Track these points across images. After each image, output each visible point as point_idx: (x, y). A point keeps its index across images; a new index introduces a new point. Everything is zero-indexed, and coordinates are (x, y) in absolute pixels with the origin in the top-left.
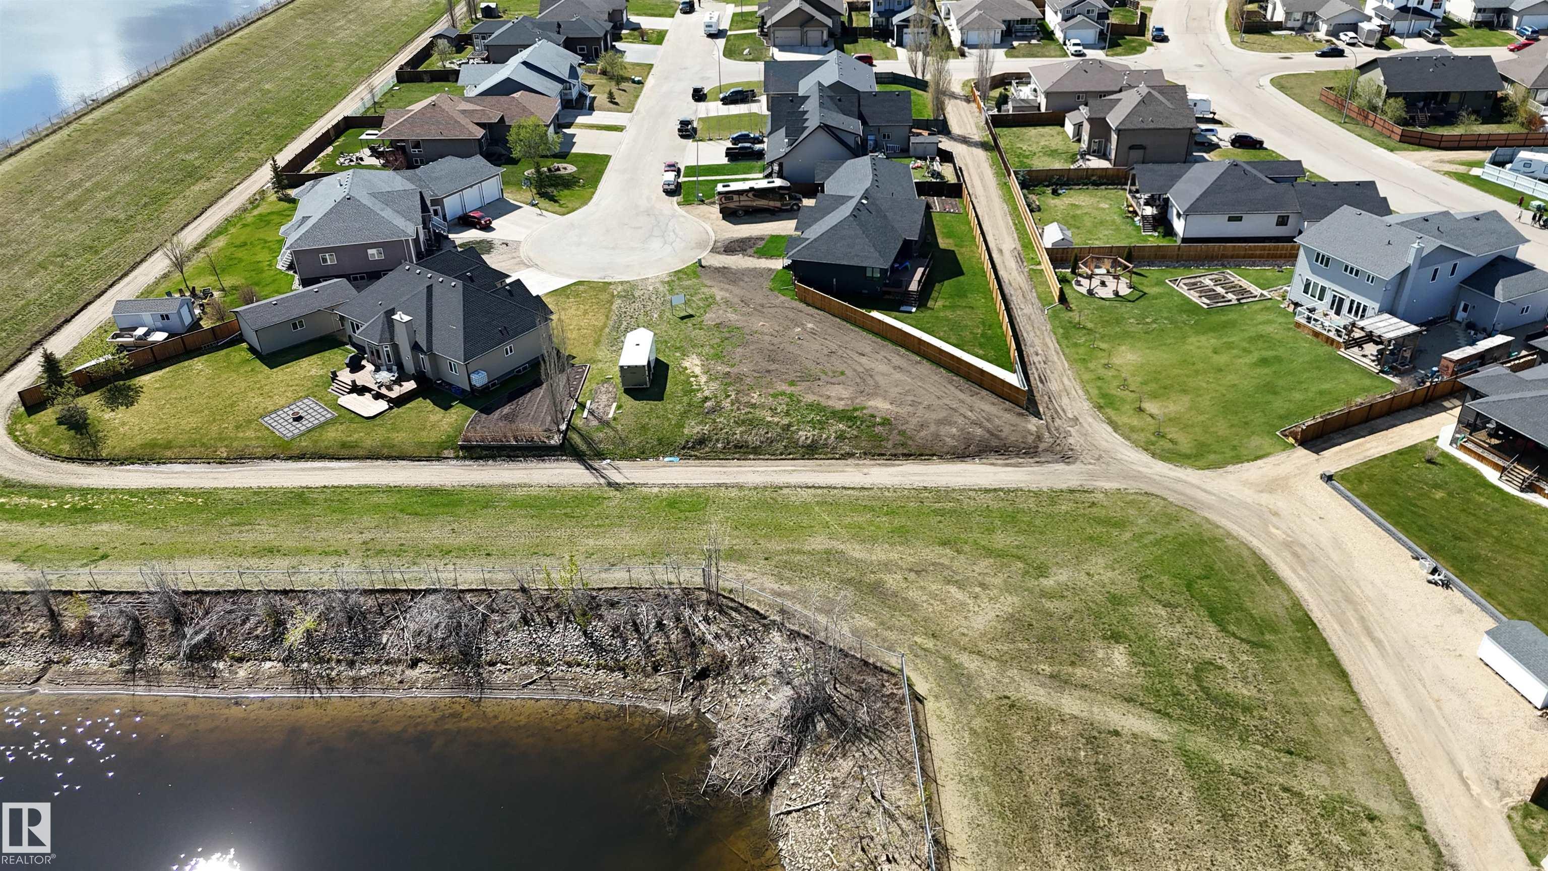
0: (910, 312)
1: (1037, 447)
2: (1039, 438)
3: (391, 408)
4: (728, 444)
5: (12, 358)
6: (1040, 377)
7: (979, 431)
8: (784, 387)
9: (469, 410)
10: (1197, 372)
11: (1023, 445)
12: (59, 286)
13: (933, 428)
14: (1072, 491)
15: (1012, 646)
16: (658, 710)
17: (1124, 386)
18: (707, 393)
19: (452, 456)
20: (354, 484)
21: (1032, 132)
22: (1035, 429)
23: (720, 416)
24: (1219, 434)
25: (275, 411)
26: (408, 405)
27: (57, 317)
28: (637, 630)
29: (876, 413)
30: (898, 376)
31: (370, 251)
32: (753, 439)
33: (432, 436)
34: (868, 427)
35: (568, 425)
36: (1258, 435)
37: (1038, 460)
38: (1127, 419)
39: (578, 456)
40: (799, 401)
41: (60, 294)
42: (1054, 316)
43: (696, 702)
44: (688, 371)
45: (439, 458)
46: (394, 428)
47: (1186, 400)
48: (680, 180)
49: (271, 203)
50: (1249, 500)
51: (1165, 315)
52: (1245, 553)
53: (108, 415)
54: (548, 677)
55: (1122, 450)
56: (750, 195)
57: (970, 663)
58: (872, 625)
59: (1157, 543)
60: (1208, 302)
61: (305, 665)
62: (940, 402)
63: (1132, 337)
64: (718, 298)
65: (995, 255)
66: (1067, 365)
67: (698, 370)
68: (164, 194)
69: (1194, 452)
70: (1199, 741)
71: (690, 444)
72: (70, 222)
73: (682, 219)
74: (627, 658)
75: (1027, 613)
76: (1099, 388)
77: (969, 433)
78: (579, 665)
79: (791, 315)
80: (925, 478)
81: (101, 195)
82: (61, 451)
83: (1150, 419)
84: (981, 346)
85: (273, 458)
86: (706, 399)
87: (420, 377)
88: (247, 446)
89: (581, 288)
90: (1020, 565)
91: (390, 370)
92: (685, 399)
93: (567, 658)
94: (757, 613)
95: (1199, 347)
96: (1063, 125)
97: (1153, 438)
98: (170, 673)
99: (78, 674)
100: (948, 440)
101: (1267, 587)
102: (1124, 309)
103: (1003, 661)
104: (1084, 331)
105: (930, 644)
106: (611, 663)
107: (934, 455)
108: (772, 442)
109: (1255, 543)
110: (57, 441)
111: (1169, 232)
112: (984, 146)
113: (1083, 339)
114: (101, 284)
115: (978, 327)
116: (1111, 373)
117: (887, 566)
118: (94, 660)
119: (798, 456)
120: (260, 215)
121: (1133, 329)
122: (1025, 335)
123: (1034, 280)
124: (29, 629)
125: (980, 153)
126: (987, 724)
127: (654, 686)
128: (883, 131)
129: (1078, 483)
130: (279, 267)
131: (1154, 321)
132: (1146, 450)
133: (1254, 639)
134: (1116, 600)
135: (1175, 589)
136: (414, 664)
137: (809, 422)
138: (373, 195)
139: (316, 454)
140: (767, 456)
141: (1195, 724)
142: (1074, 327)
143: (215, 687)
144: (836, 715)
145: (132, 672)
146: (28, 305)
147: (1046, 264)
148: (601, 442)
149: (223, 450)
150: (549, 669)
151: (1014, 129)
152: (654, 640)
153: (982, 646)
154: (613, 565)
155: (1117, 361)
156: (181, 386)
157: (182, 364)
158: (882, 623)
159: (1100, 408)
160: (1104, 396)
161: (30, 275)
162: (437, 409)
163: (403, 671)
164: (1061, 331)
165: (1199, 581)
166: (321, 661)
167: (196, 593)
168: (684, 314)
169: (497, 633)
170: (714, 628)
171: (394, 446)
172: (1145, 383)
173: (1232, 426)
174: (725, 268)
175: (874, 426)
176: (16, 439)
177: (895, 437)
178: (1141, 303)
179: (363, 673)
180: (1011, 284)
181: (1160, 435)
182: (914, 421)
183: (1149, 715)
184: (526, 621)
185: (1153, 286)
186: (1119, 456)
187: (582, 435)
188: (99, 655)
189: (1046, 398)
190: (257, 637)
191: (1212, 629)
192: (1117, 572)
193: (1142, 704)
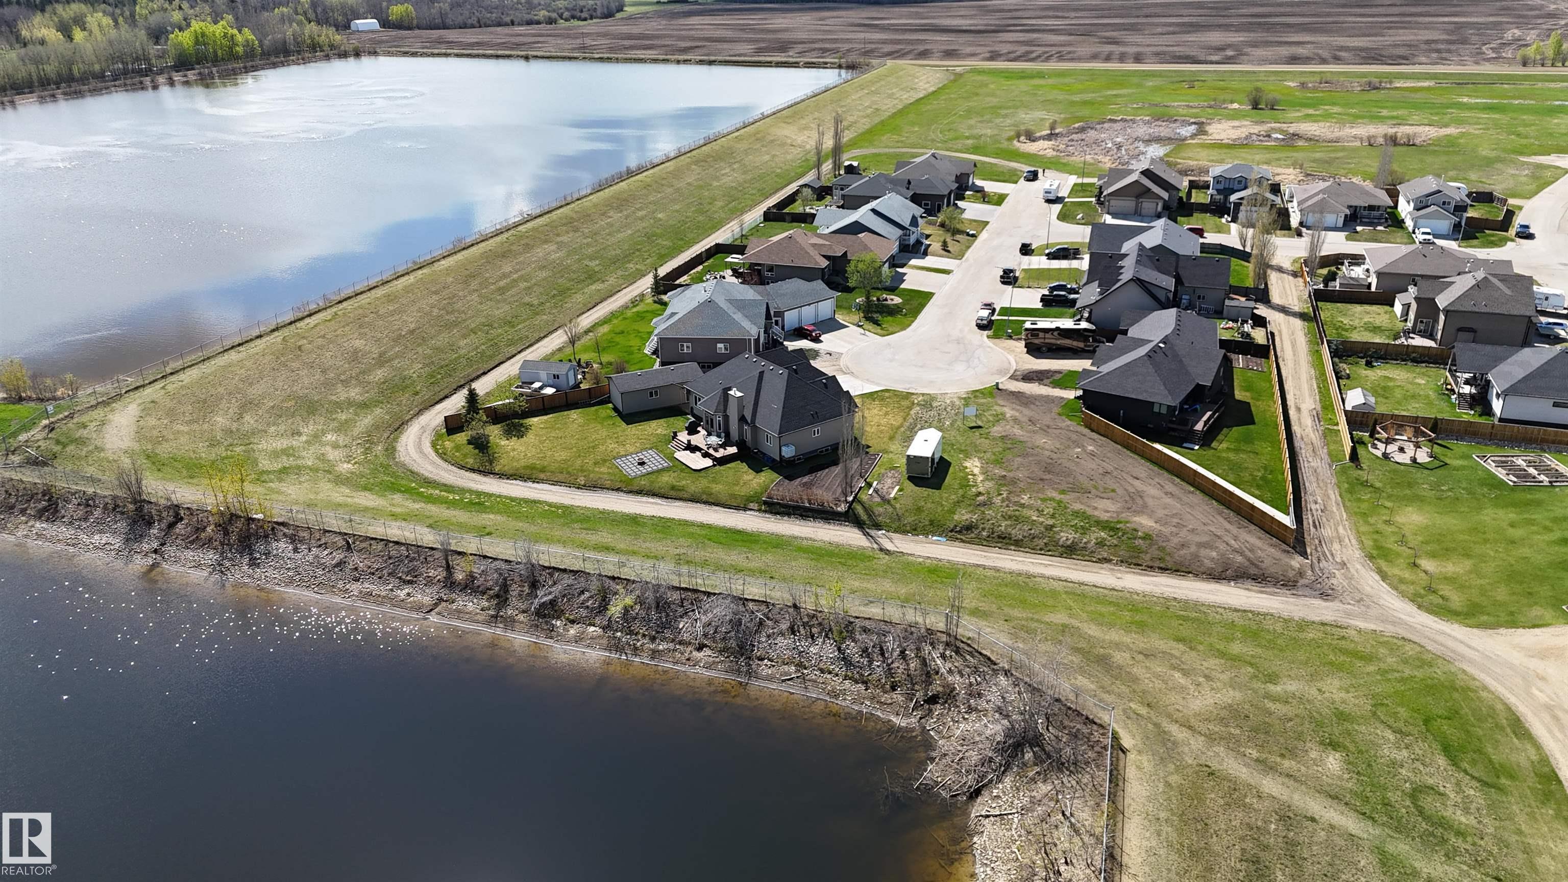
0: (1193, 449)
1: (1297, 582)
2: (1301, 574)
3: (714, 465)
4: (993, 533)
5: (442, 395)
6: (1314, 522)
7: (1239, 559)
8: (1055, 494)
9: (776, 475)
10: (1486, 541)
11: (1282, 578)
12: (483, 347)
13: (1193, 549)
14: (1323, 624)
15: (1223, 729)
16: (890, 721)
17: (1403, 541)
18: (981, 489)
19: (756, 508)
20: (676, 518)
21: (1358, 309)
22: (1298, 566)
23: (990, 509)
24: (1498, 598)
25: (626, 456)
26: (728, 465)
27: (478, 369)
28: (883, 654)
29: (1139, 528)
30: (1168, 500)
31: (719, 345)
32: (1016, 533)
33: (742, 491)
34: (1129, 538)
35: (855, 498)
36: (1541, 606)
37: (1295, 592)
38: (1398, 570)
39: (859, 524)
40: (1066, 508)
41: (483, 353)
42: (1343, 471)
43: (923, 720)
44: (968, 470)
45: (745, 509)
46: (714, 481)
47: (1468, 564)
48: (993, 318)
49: (648, 304)
50: (1516, 662)
51: (1464, 485)
52: (1499, 707)
53: (504, 442)
54: (803, 678)
55: (1385, 596)
56: (1056, 333)
57: (1178, 733)
58: (1093, 687)
59: (1402, 680)
60: (1515, 479)
61: (619, 634)
62: (1206, 528)
63: (1422, 501)
64: (1008, 415)
65: (1292, 412)
66: (1345, 516)
67: (976, 471)
68: (569, 289)
69: (1465, 610)
70: (1400, 847)
71: (958, 529)
72: (498, 301)
73: (988, 349)
74: (870, 674)
75: (1246, 707)
76: (1375, 541)
77: (1229, 558)
78: (830, 673)
79: (1074, 437)
80: (1177, 590)
81: (523, 285)
82: (467, 463)
83: (1424, 574)
84: (1259, 487)
85: (618, 490)
86: (980, 494)
87: (741, 444)
88: (600, 478)
89: (887, 394)
90: (1250, 669)
91: (719, 436)
92: (961, 492)
93: (821, 665)
94: (989, 659)
95: (1494, 519)
96: (1392, 305)
97: (1422, 592)
98: (522, 622)
99: (459, 611)
100: (1206, 561)
101: (1515, 740)
102: (1419, 475)
103: (1211, 738)
104: (1371, 489)
105: (1143, 711)
106: (857, 676)
107: (1190, 572)
108: (1034, 538)
109: (1512, 700)
110: (465, 456)
111: (1487, 411)
112: (1303, 316)
113: (1369, 495)
114: (513, 350)
115: (1259, 470)
116: (1390, 529)
117: (1118, 646)
118: (471, 604)
119: (1057, 554)
120: (638, 312)
121: (1425, 494)
122: (1307, 484)
123: (1328, 438)
124: (430, 574)
125: (1298, 323)
126: (1183, 782)
127: (890, 701)
128: (1198, 292)
129: (1333, 618)
130: (646, 352)
131: (1450, 490)
132: (1413, 601)
133: (1489, 780)
134: (1342, 716)
135: (1410, 720)
136: (700, 648)
137: (1072, 526)
138: (730, 301)
139: (651, 491)
140: (1027, 550)
141: (1400, 832)
142: (1362, 484)
143: (551, 638)
144: (1044, 750)
145: (495, 617)
146: (459, 357)
147: (1343, 427)
148: (880, 515)
149: (582, 478)
150: (805, 671)
151: (1339, 305)
152: (895, 665)
153: (1193, 722)
154: (871, 602)
155: (1400, 519)
156: (559, 429)
157: (562, 413)
158: (1103, 688)
159: (1371, 557)
160: (1379, 547)
161: (464, 337)
162: (751, 471)
163: (691, 652)
164: (1346, 486)
165: (1439, 720)
166: (631, 633)
167: (549, 568)
168: (974, 424)
169: (769, 636)
170: (949, 665)
171: (712, 494)
172: (1426, 543)
173: (1514, 593)
174: (1019, 392)
175: (1135, 539)
176: (437, 451)
177: (1155, 553)
178: (1439, 472)
179: (661, 647)
180: (1302, 439)
181: (1431, 590)
182: (1175, 540)
183: (1352, 814)
184: (793, 630)
185: (1457, 459)
186: (1382, 602)
187: (864, 507)
188: (475, 601)
189: (1317, 542)
190: (588, 607)
191: (1442, 761)
192: (1351, 695)
193: (1346, 804)
